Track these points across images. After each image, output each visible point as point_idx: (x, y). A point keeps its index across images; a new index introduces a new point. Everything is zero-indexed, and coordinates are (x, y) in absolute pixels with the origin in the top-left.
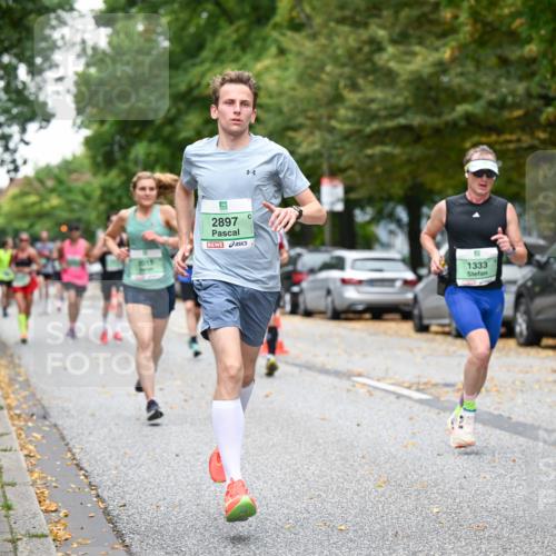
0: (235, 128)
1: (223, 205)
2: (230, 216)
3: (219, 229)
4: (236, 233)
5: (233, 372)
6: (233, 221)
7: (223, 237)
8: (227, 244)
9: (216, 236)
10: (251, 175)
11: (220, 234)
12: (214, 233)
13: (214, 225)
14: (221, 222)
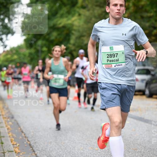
0: (117, 16)
1: (111, 48)
2: (115, 53)
3: (110, 59)
4: (117, 60)
5: (117, 124)
6: (116, 55)
7: (111, 63)
8: (113, 65)
9: (109, 62)
10: (124, 35)
11: (110, 61)
12: (108, 61)
13: (107, 57)
14: (110, 56)
